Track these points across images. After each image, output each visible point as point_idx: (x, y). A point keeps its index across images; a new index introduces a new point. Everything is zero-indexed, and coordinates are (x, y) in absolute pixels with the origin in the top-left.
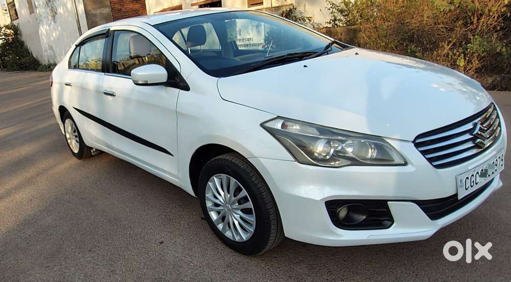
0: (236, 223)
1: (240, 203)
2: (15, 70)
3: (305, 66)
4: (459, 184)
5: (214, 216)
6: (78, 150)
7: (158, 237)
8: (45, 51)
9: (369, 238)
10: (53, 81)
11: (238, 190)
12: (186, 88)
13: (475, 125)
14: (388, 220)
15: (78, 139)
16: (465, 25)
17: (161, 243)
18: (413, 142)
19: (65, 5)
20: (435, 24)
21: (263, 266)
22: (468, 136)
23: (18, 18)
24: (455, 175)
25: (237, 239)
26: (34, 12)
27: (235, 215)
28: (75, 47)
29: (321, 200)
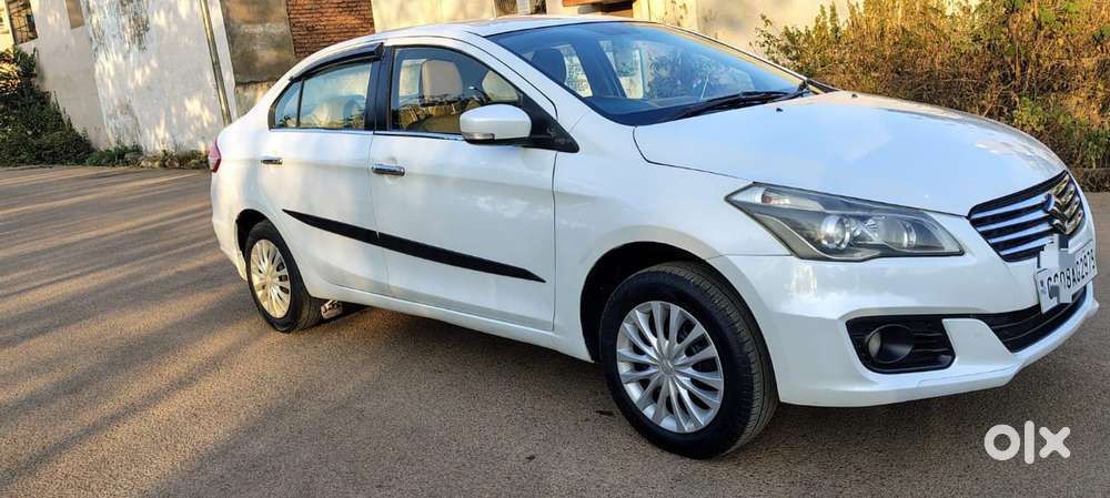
0: (684, 394)
1: (689, 352)
2: (22, 162)
3: (779, 110)
4: (1040, 288)
5: (634, 392)
6: (285, 309)
7: (520, 449)
8: (110, 117)
9: (921, 385)
10: (223, 158)
11: (686, 327)
12: (571, 147)
13: (1049, 197)
14: (944, 353)
15: (287, 285)
16: (1004, 79)
17: (531, 458)
18: (968, 218)
19: (172, 9)
20: (955, 76)
21: (740, 472)
22: (1040, 214)
23: (35, 37)
24: (1031, 274)
25: (688, 427)
26: (81, 24)
27: (680, 378)
28: (288, 82)
29: (841, 318)
